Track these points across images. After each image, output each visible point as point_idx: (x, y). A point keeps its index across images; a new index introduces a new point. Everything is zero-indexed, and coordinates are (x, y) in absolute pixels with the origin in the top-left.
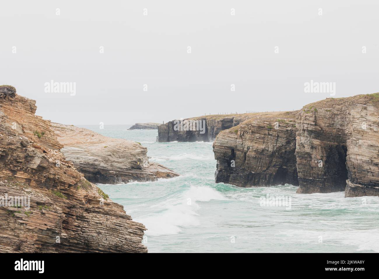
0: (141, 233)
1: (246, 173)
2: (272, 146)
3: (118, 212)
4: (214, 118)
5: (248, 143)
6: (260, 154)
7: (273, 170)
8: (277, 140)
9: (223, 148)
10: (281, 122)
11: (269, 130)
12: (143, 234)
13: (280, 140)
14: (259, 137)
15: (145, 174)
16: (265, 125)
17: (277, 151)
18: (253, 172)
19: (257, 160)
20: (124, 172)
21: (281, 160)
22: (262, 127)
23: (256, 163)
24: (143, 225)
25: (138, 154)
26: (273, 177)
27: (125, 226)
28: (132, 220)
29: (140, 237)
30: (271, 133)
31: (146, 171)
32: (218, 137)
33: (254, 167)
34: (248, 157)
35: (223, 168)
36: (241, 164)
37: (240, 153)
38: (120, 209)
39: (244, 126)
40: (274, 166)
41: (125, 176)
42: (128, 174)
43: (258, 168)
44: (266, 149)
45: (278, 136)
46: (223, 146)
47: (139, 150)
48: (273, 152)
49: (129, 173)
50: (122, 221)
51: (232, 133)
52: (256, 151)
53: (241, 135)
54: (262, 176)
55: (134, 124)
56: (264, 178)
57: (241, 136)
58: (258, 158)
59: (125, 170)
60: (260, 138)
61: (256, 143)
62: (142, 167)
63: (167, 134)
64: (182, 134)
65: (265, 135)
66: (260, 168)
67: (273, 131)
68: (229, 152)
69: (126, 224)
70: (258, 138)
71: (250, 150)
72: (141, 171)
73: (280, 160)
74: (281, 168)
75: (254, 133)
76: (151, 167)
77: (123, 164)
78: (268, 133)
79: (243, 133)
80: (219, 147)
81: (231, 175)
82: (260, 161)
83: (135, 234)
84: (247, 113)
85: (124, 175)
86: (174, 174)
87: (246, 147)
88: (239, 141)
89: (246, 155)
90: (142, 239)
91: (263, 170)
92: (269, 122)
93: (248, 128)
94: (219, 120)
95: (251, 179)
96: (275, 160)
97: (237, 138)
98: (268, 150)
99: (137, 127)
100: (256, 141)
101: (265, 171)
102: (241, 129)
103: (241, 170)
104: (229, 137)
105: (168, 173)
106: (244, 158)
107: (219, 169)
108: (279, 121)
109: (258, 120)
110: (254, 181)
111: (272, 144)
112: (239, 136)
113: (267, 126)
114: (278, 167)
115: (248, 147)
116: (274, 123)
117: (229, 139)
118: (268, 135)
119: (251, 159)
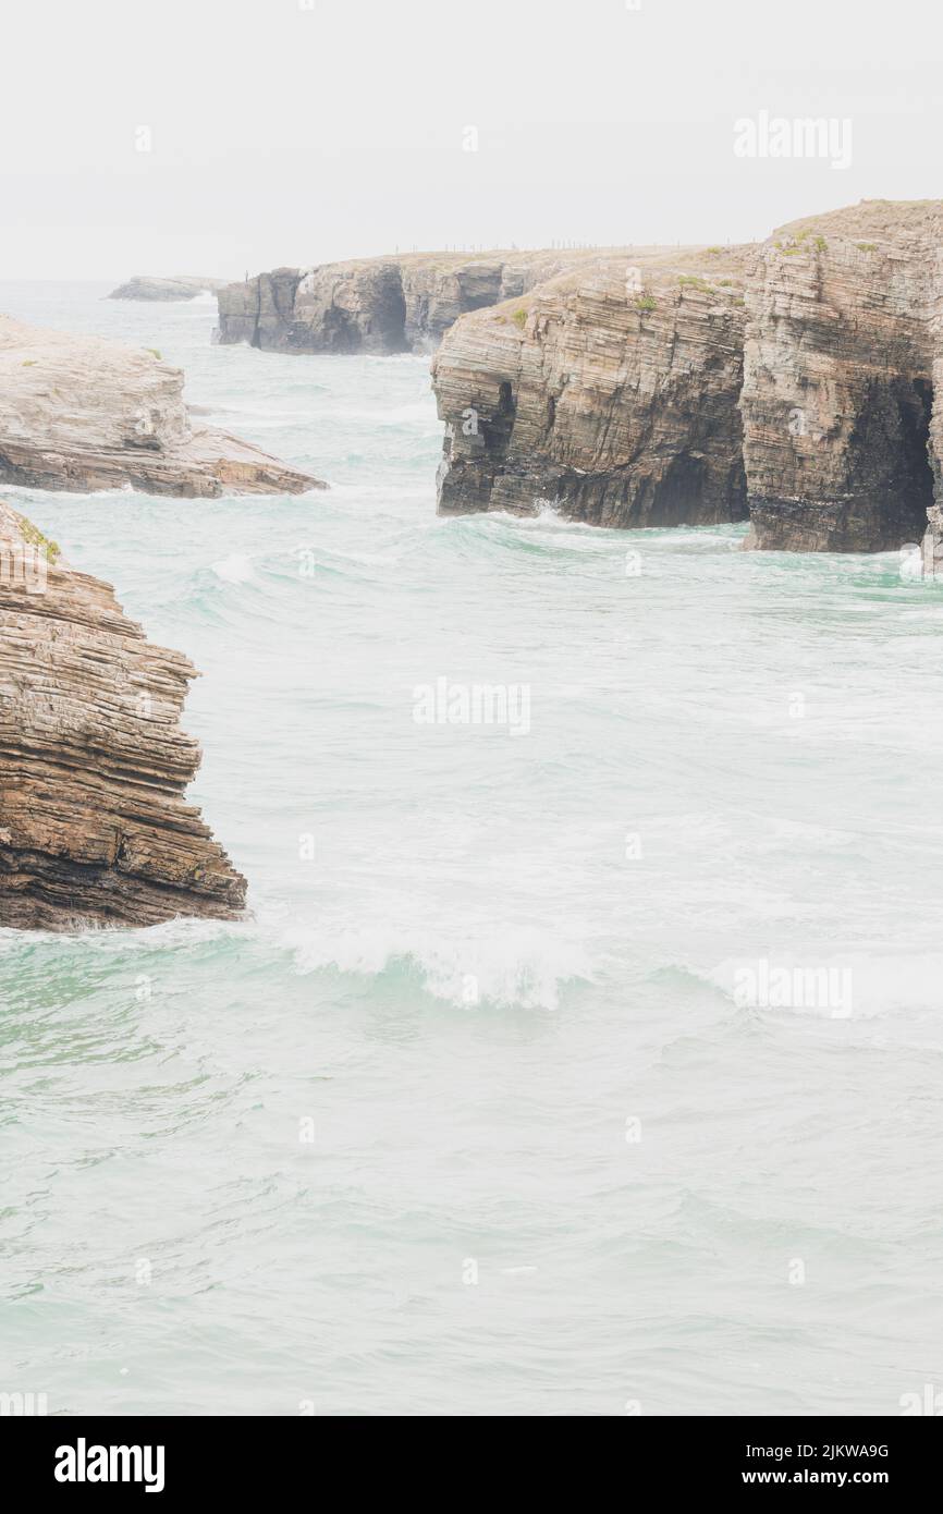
0: (180, 689)
1: (555, 472)
2: (652, 373)
3: (93, 607)
4: (429, 265)
5: (564, 363)
6: (607, 405)
7: (653, 465)
8: (672, 354)
9: (471, 376)
10: (692, 286)
11: (641, 316)
12: (184, 689)
13: (682, 351)
14: (607, 341)
15: (177, 468)
16: (630, 295)
17: (671, 393)
18: (579, 471)
19: (594, 426)
20: (97, 459)
21: (687, 429)
22: (619, 304)
23: (592, 435)
24: (185, 656)
25: (151, 394)
26: (654, 489)
27: (119, 661)
28: (144, 637)
29: (174, 703)
30: (649, 325)
31: (179, 455)
32: (451, 337)
33: (586, 450)
34: (564, 412)
35: (467, 452)
36: (534, 439)
37: (534, 397)
38: (102, 595)
39: (549, 297)
40: (660, 448)
41: (100, 474)
42: (111, 466)
43: (600, 454)
44: (630, 386)
45: (676, 339)
46: (469, 371)
47: (152, 379)
48: (654, 398)
49: (115, 462)
50: (108, 641)
51: (505, 322)
52: (594, 393)
53: (540, 330)
54: (613, 485)
55: (126, 279)
56: (621, 493)
57: (537, 336)
58: (599, 419)
59: (98, 451)
60: (608, 344)
61: (592, 361)
62: (163, 441)
63: (252, 320)
64: (309, 320)
65: (627, 332)
66: (604, 455)
67: (658, 319)
68: (493, 394)
69: (125, 655)
70: (601, 342)
71: (571, 388)
72: (160, 456)
73: (681, 427)
74: (683, 457)
75: (587, 323)
76: (198, 442)
77: (92, 431)
78: (641, 325)
79: (547, 323)
80: (456, 373)
81: (496, 478)
82: (607, 429)
83: (156, 689)
84: (556, 247)
85: (98, 469)
86: (282, 471)
87: (556, 375)
88: (532, 351)
89: (554, 407)
90: (182, 709)
91: (617, 462)
92: (645, 285)
93: (565, 306)
94: (447, 272)
95: (573, 496)
96: (661, 426)
97: (522, 343)
98: (636, 391)
99: (135, 291)
100: (592, 356)
101: (623, 467)
102: (537, 308)
103: (536, 460)
104: (493, 336)
105: (260, 464)
106: (546, 419)
107: (452, 457)
108: (683, 283)
109: (605, 277)
110: (583, 507)
111: (654, 367)
112: (530, 336)
113: (637, 300)
114: (672, 455)
115: (563, 375)
116: (663, 290)
117: (494, 345)
118: (641, 332)
119: (575, 421)
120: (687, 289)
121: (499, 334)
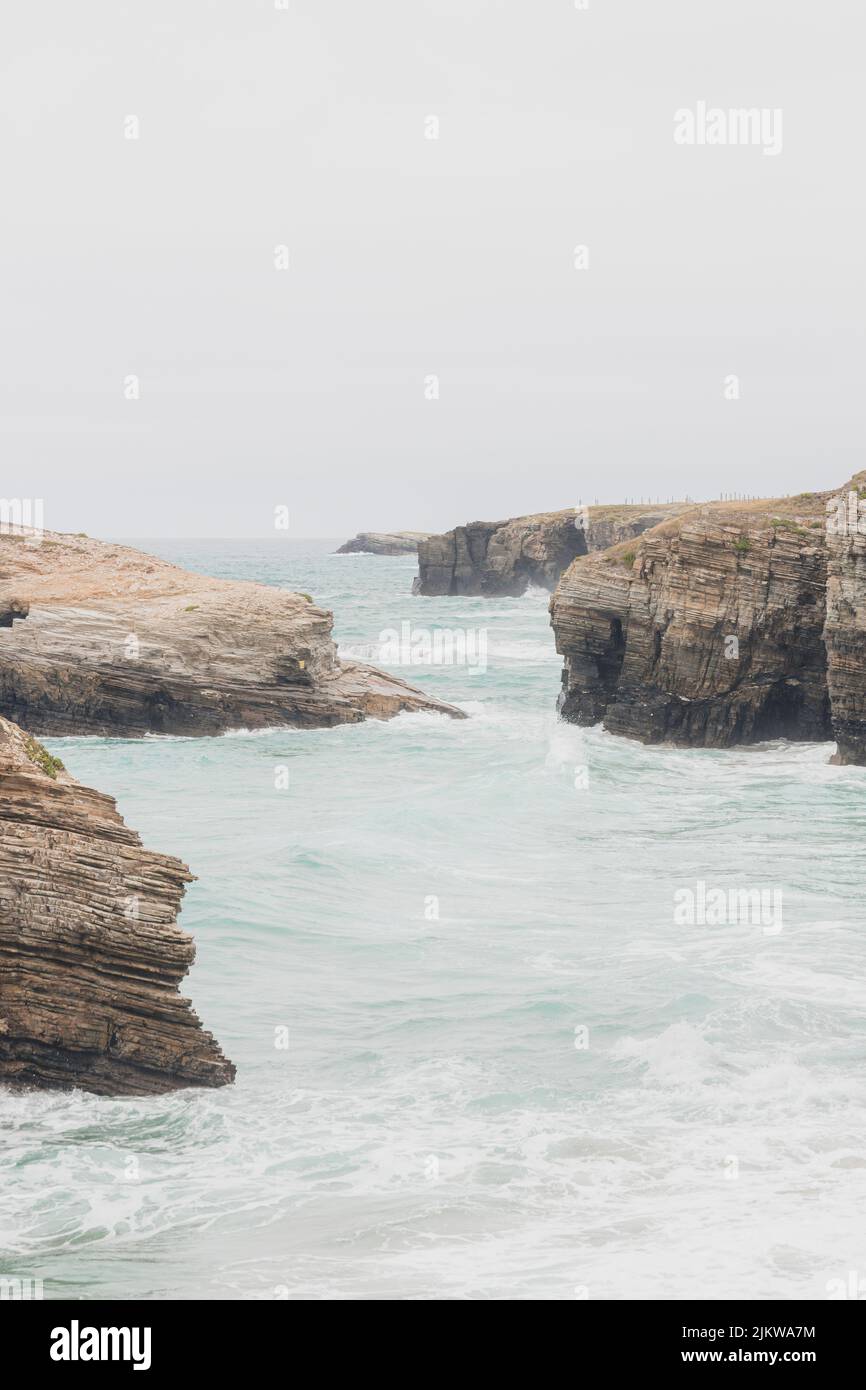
0: (174, 891)
1: (662, 700)
2: (749, 608)
5: (667, 600)
6: (708, 638)
7: (753, 693)
8: (768, 591)
9: (585, 613)
10: (783, 529)
11: (738, 557)
13: (776, 588)
14: (707, 580)
15: (324, 702)
16: (726, 537)
17: (767, 626)
18: (683, 699)
19: (697, 657)
20: (251, 695)
21: (783, 659)
22: (717, 546)
23: (695, 666)
24: (180, 862)
25: (302, 634)
26: (753, 714)
27: (114, 866)
29: (170, 905)
30: (746, 564)
31: (328, 690)
32: (566, 578)
33: (690, 680)
34: (669, 645)
35: (583, 683)
36: (643, 670)
37: (642, 632)
38: (103, 808)
39: (654, 540)
40: (758, 677)
41: (253, 708)
42: (264, 701)
43: (703, 683)
44: (730, 621)
45: (771, 577)
46: (583, 609)
47: (303, 621)
48: (752, 631)
49: (268, 697)
50: (104, 849)
51: (614, 564)
52: (696, 627)
53: (646, 570)
54: (715, 711)
55: (353, 537)
56: (723, 718)
57: (644, 576)
58: (701, 651)
59: (253, 687)
60: (708, 583)
61: (694, 598)
62: (315, 677)
63: (450, 570)
64: (500, 569)
65: (725, 572)
66: (707, 684)
67: (754, 559)
68: (605, 629)
69: (119, 860)
70: (702, 581)
71: (676, 622)
72: (310, 690)
73: (777, 658)
74: (780, 684)
75: (689, 564)
76: (348, 677)
77: (251, 669)
78: (738, 565)
79: (653, 565)
80: (571, 611)
81: (609, 706)
82: (709, 660)
83: (149, 892)
85: (251, 703)
86: (422, 702)
87: (662, 611)
88: (639, 591)
89: (660, 640)
90: (178, 909)
91: (719, 690)
92: (741, 527)
93: (669, 548)
94: (623, 523)
95: (678, 722)
96: (759, 657)
97: (631, 582)
98: (735, 625)
99: (361, 544)
100: (694, 593)
101: (724, 695)
102: (644, 551)
103: (644, 689)
104: (604, 577)
105: (403, 697)
106: (653, 651)
107: (569, 688)
108: (776, 525)
109: (704, 522)
110: (688, 730)
111: (751, 603)
112: (638, 576)
113: (734, 542)
114: (770, 683)
115: (668, 611)
116: (759, 533)
117: (605, 585)
118: (738, 571)
119: (679, 654)
120: (780, 532)
121: (609, 574)
